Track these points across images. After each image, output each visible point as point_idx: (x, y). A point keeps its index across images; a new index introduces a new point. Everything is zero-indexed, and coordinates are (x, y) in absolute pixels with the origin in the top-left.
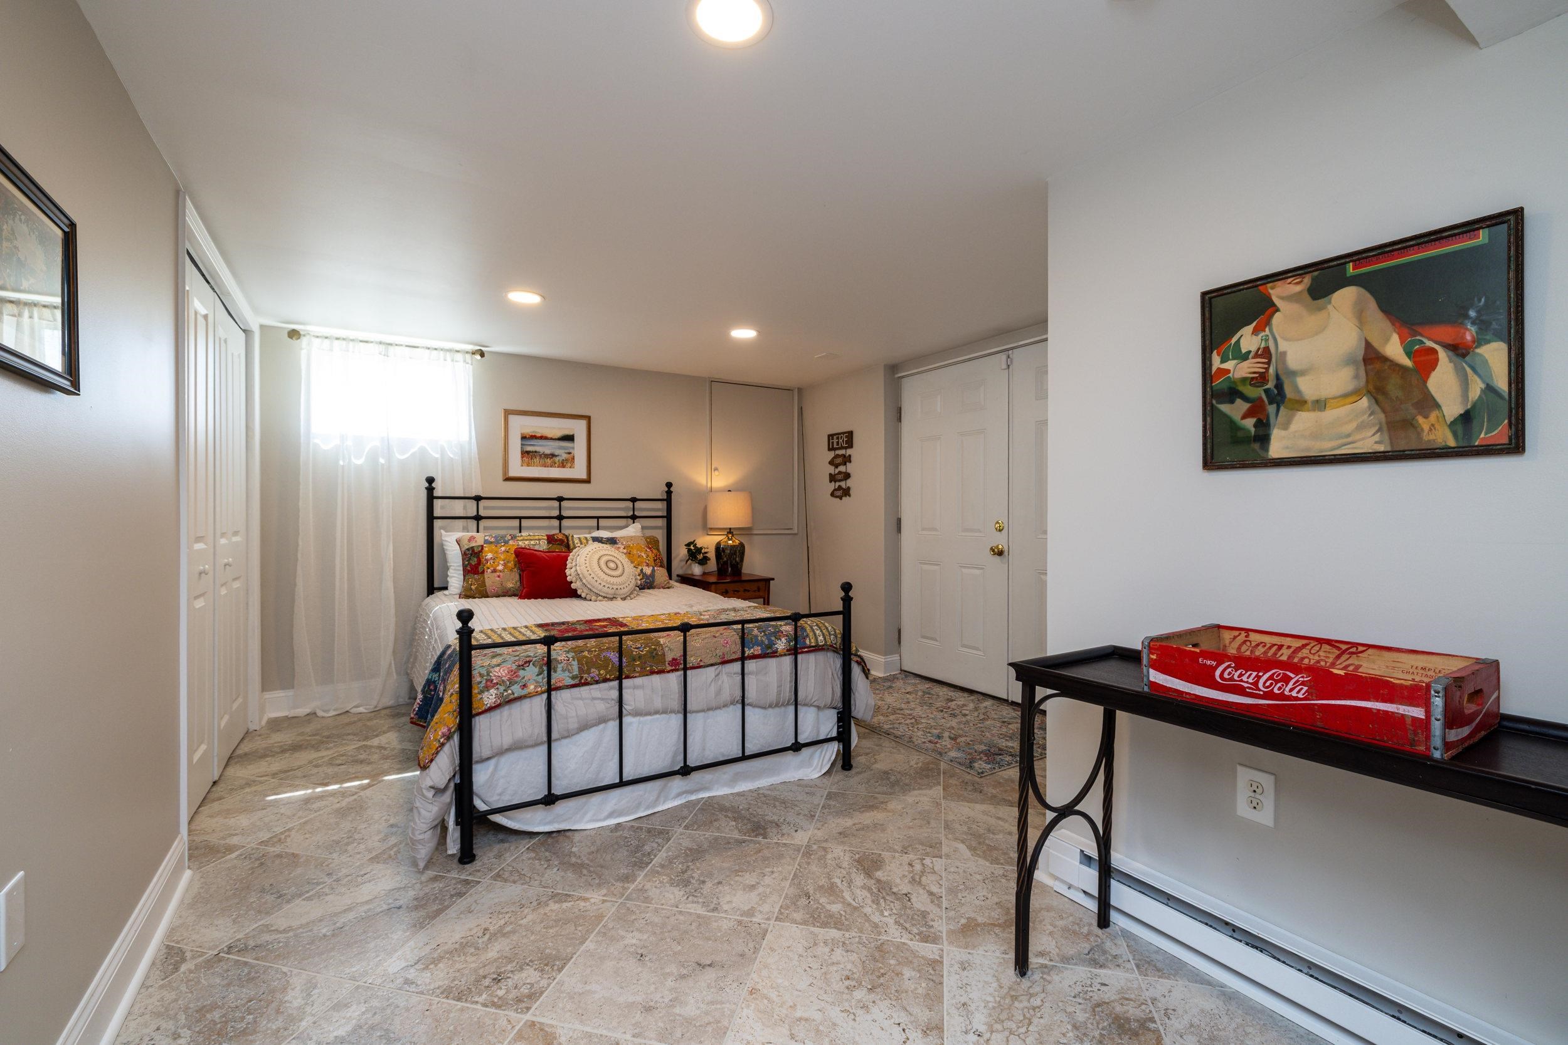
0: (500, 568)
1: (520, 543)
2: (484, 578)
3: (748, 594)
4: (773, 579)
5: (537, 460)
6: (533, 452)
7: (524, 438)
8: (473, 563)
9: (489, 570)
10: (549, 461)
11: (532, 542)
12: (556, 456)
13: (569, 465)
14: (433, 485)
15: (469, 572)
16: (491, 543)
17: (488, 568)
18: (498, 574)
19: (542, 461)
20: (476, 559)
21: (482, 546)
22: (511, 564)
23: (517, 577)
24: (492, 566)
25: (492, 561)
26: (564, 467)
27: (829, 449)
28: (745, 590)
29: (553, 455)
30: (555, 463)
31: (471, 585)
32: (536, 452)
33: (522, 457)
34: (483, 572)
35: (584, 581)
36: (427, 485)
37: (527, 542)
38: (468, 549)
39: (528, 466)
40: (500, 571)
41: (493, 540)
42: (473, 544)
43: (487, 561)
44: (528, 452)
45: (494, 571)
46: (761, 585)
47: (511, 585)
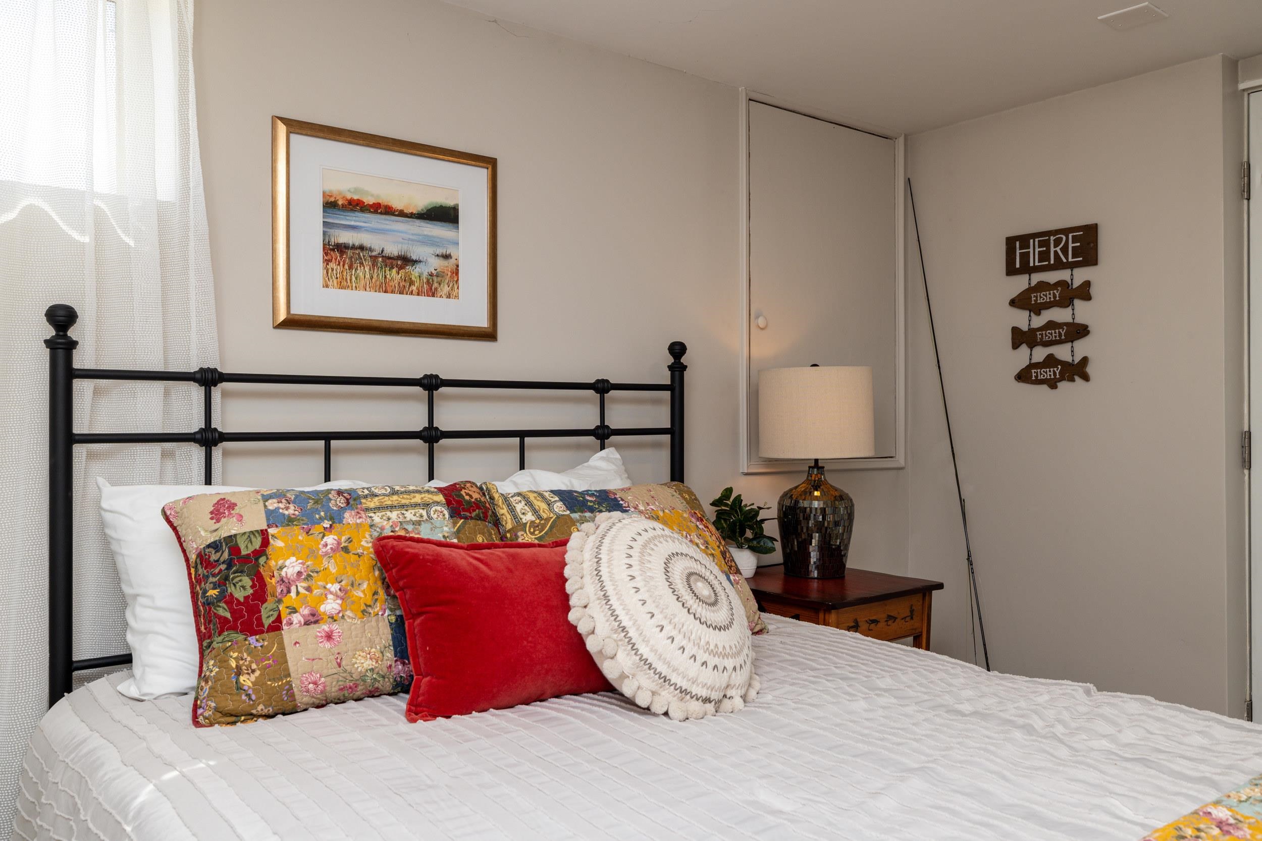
0: (331, 606)
1: (377, 518)
2: (282, 647)
3: (894, 626)
4: (940, 586)
5: (364, 271)
6: (354, 247)
7: (330, 205)
8: (240, 595)
9: (297, 618)
10: (394, 275)
11: (410, 515)
12: (414, 262)
13: (446, 289)
14: (73, 333)
15: (224, 625)
16: (290, 521)
17: (294, 611)
18: (326, 627)
19: (378, 275)
20: (247, 581)
21: (264, 533)
22: (362, 593)
23: (385, 635)
24: (304, 602)
25: (302, 585)
26: (432, 293)
27: (1011, 270)
28: (891, 618)
29: (405, 261)
30: (412, 283)
31: (239, 672)
32: (362, 248)
33: (327, 262)
34: (276, 626)
35: (644, 650)
36: (50, 332)
37: (394, 515)
38: (215, 546)
39: (341, 287)
40: (332, 618)
41: (291, 511)
42: (229, 527)
43: (286, 584)
44: (341, 248)
45: (313, 619)
46: (916, 601)
47: (368, 664)
